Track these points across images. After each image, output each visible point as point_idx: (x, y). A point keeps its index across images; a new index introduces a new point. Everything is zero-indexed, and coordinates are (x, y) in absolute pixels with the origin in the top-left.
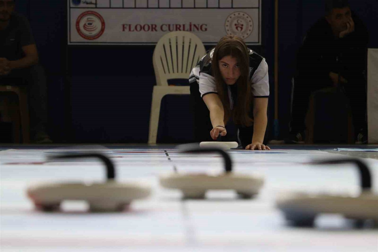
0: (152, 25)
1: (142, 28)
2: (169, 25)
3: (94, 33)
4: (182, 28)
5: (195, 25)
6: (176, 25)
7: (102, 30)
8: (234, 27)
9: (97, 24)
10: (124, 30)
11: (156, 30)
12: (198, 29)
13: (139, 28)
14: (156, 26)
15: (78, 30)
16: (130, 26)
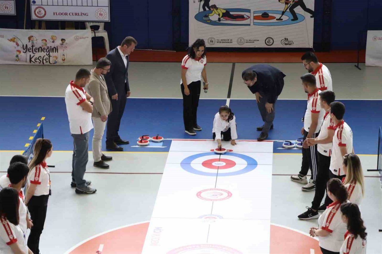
0: (66, 13)
1: (62, 14)
2: (73, 13)
3: (42, 15)
4: (78, 14)
5: (83, 13)
6: (76, 13)
7: (45, 14)
8: (99, 15)
9: (43, 12)
10: (54, 15)
11: (67, 15)
12: (84, 15)
13: (60, 14)
14: (67, 13)
15: (35, 14)
16: (56, 13)
